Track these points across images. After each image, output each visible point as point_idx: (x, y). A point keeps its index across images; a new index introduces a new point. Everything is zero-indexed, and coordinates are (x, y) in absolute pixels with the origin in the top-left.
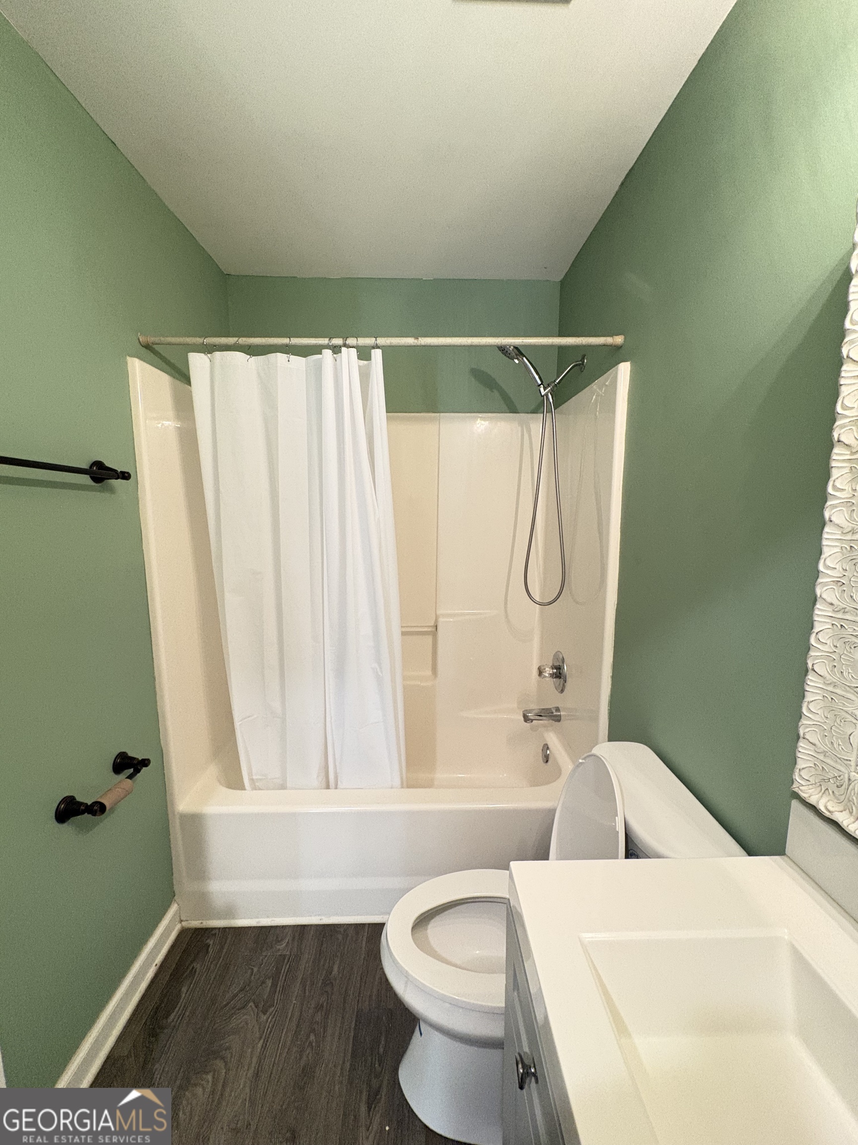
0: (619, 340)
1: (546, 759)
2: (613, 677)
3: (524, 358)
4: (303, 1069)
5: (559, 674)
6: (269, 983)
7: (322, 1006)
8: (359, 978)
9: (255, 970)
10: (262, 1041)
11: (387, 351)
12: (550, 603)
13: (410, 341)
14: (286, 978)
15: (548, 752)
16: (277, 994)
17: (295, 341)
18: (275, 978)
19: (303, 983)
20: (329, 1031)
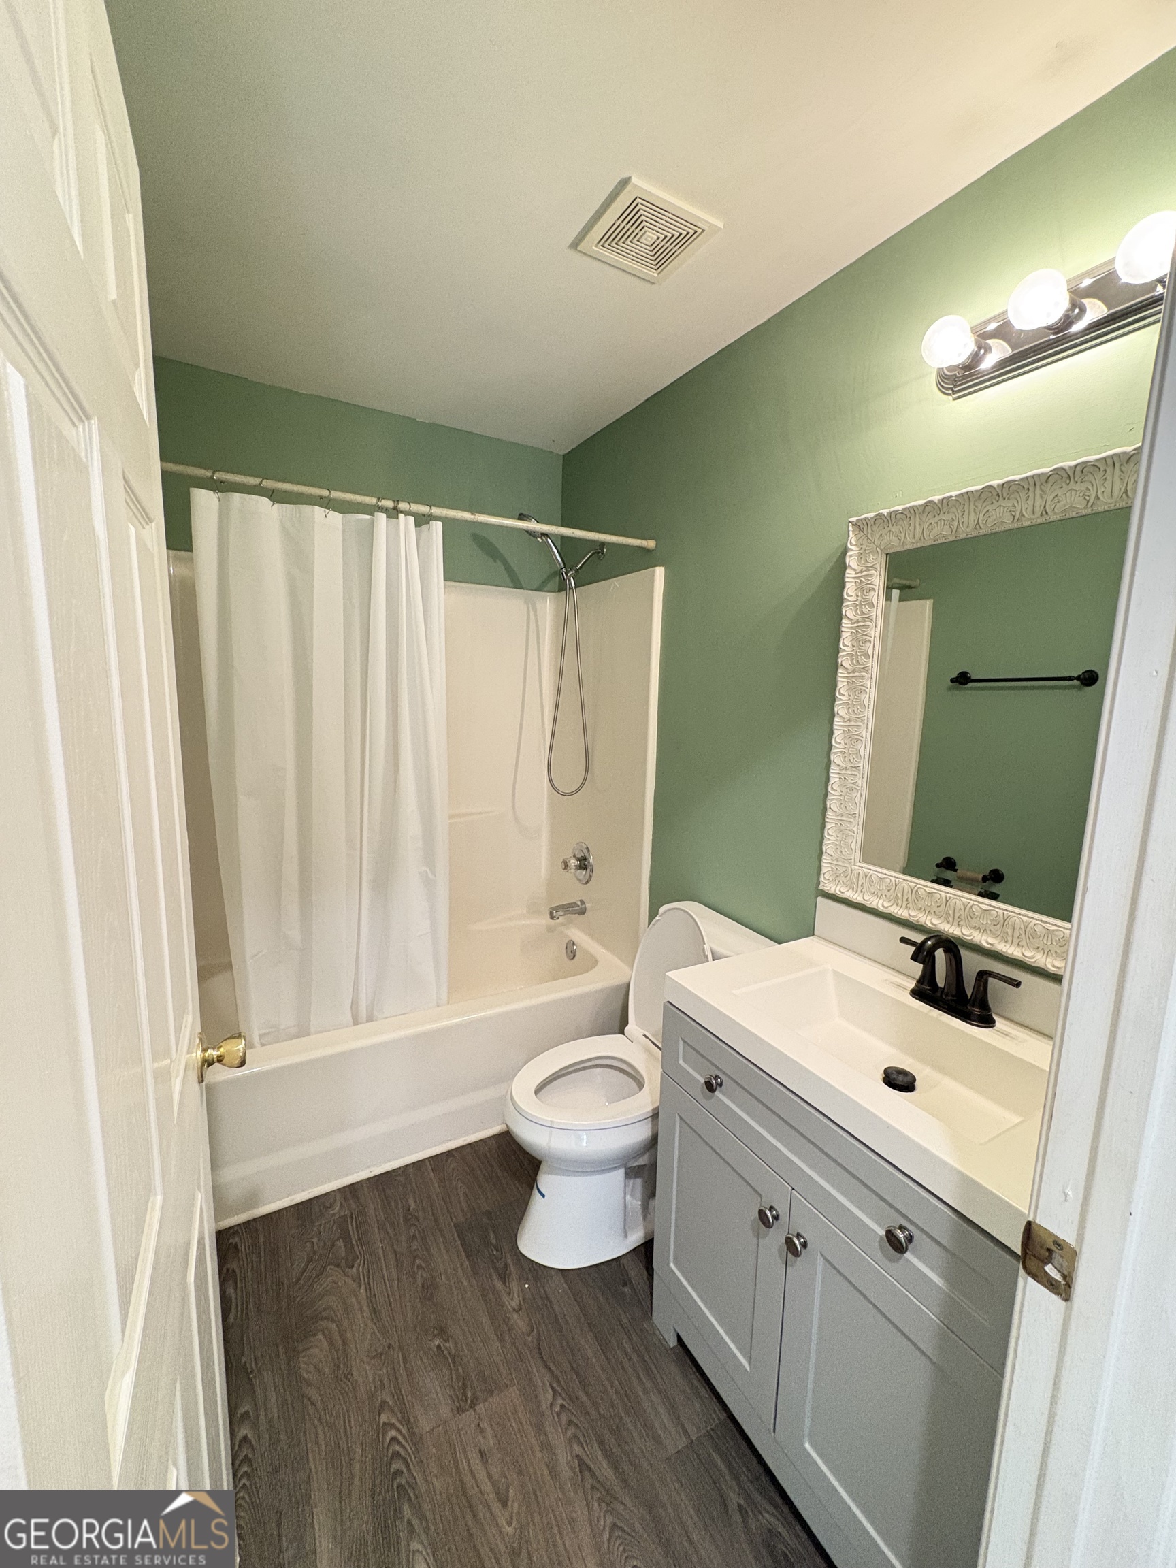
0: (651, 544)
1: (573, 955)
2: (652, 853)
3: (549, 540)
4: (423, 1287)
5: (583, 864)
6: (340, 1243)
7: (414, 1236)
8: (442, 1202)
9: (315, 1240)
10: (363, 1287)
11: (448, 523)
12: (574, 793)
13: (467, 516)
14: (358, 1232)
15: (575, 947)
16: (356, 1248)
17: (335, 494)
18: (346, 1237)
19: (381, 1227)
20: (434, 1251)
